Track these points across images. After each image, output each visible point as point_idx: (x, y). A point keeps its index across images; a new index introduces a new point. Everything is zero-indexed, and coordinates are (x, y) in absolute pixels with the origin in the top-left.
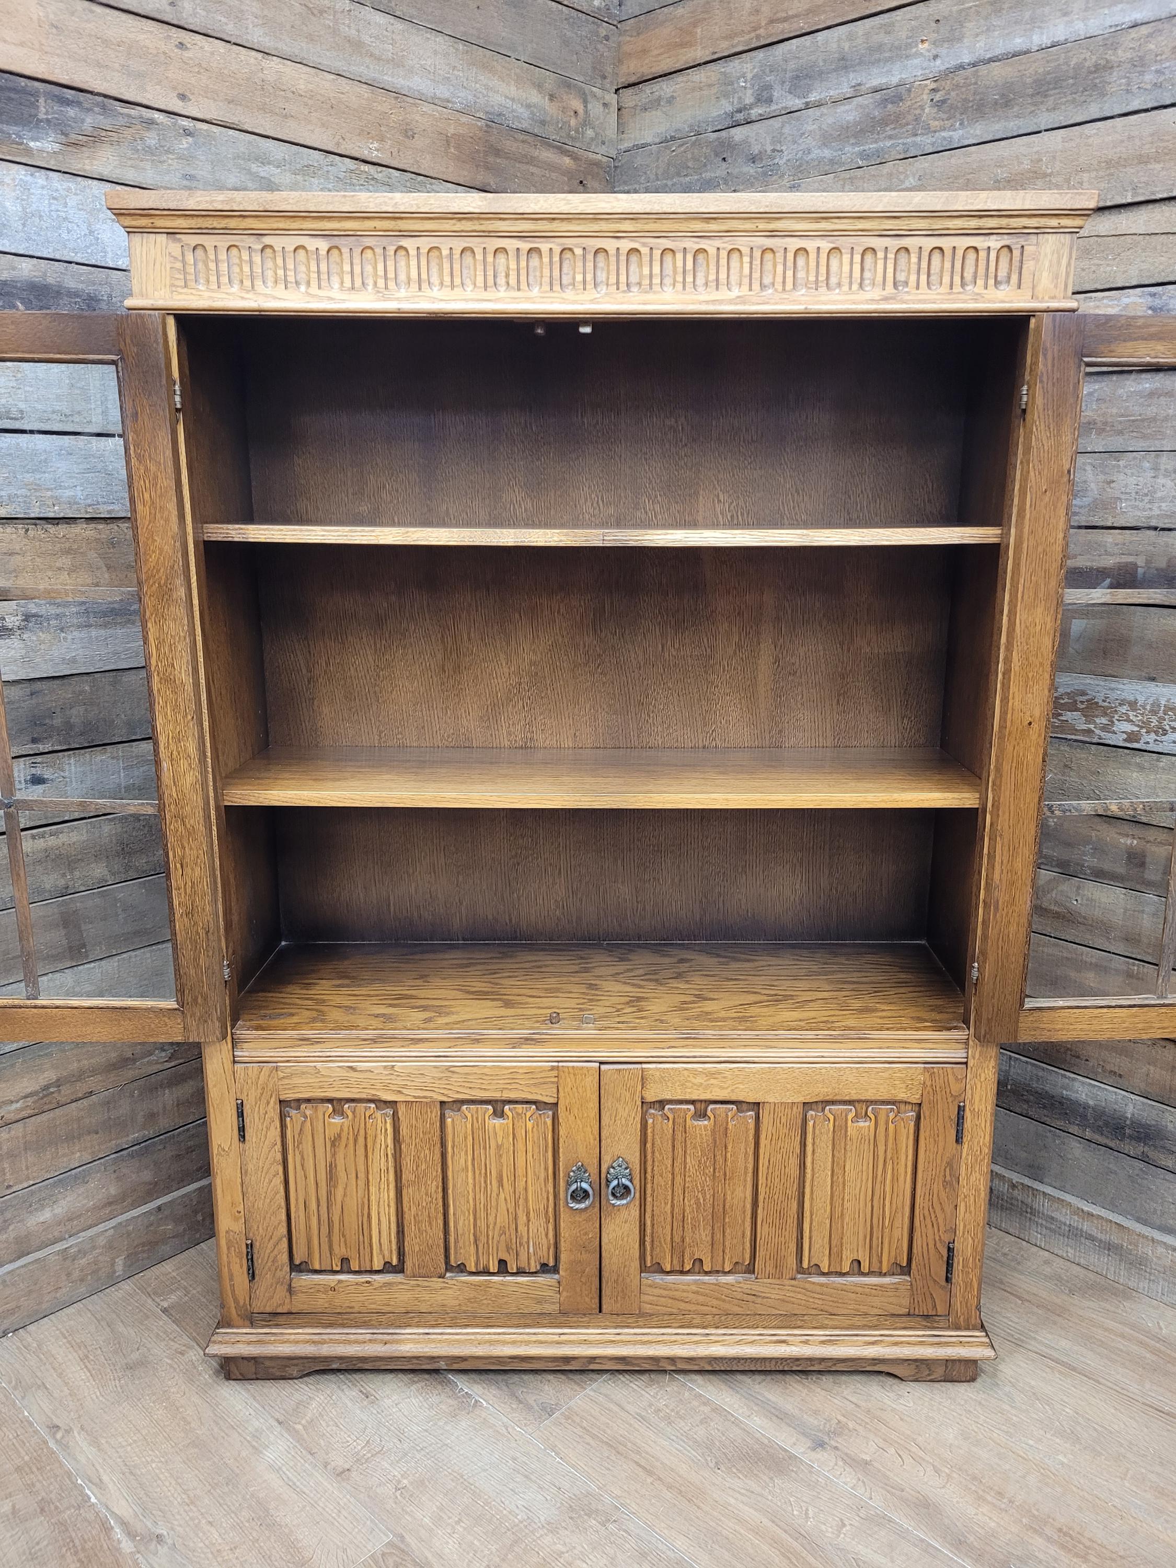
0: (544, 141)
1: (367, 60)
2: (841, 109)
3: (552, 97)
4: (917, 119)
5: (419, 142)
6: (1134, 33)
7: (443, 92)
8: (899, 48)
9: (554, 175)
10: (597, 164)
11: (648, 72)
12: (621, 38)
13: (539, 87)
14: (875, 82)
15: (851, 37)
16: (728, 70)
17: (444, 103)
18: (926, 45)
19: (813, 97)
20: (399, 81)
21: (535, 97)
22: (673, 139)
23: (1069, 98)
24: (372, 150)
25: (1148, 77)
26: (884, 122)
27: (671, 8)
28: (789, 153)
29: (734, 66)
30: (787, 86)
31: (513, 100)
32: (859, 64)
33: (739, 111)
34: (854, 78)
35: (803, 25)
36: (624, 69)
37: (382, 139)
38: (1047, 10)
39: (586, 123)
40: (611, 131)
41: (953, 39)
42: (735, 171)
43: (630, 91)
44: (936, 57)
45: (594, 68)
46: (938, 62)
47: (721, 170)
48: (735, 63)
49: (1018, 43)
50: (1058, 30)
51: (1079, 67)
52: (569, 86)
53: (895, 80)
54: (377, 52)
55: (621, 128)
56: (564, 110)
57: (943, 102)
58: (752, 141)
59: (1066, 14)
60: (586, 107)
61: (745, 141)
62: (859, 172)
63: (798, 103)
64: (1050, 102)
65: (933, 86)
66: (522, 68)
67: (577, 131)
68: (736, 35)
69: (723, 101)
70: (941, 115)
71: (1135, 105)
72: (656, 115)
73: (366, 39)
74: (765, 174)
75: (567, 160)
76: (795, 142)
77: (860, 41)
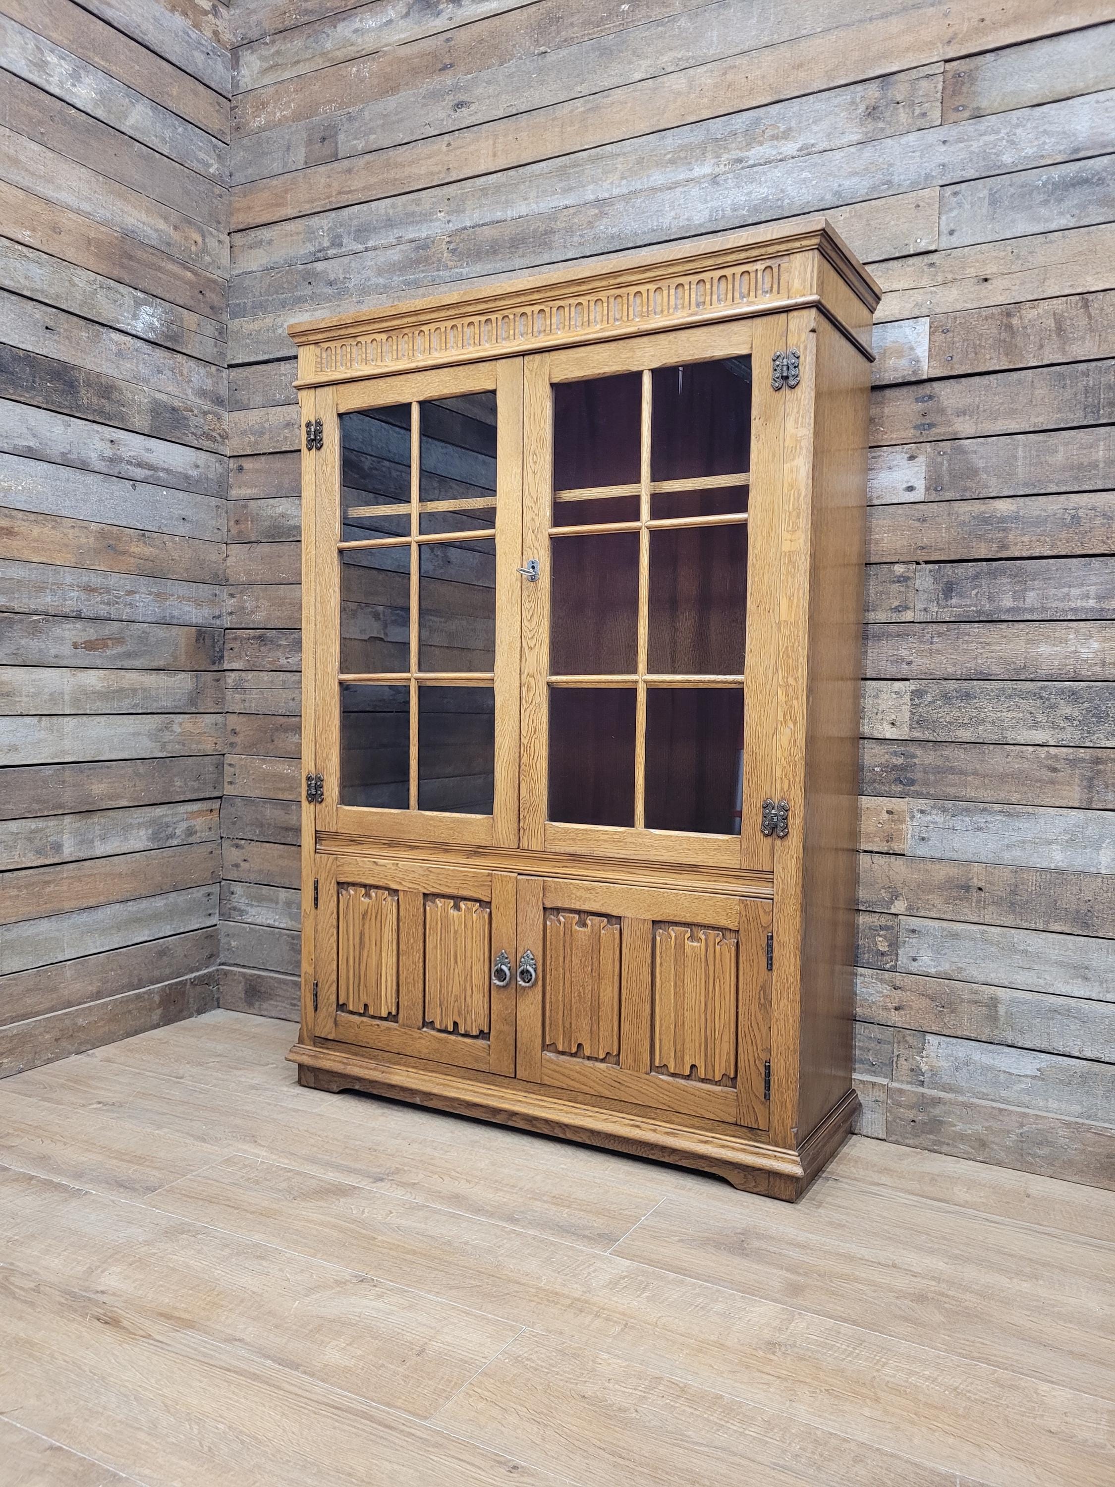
0: (170, 257)
1: (23, 173)
2: (390, 252)
3: (176, 228)
4: (439, 260)
5: (64, 237)
6: (565, 212)
7: (86, 207)
8: (425, 215)
9: (178, 283)
10: (214, 282)
11: (251, 220)
12: (231, 198)
13: (166, 219)
14: (411, 236)
15: (393, 206)
16: (310, 223)
17: (87, 215)
18: (442, 214)
19: (370, 244)
20: (49, 192)
21: (162, 225)
22: (272, 268)
23: (531, 250)
24: (25, 236)
25: (576, 239)
26: (418, 262)
27: (268, 180)
28: (355, 280)
29: (315, 221)
30: (352, 236)
31: (144, 223)
32: (401, 223)
33: (320, 251)
34: (397, 232)
35: (361, 197)
36: (234, 219)
37: (34, 230)
38: (515, 196)
39: (205, 250)
40: (225, 260)
41: (459, 211)
42: (318, 291)
43: (239, 234)
44: (449, 222)
45: (210, 215)
46: (451, 225)
47: (308, 291)
48: (315, 220)
49: (499, 215)
50: (522, 209)
51: (535, 231)
52: (190, 223)
53: (424, 235)
54: (31, 169)
55: (233, 260)
56: (186, 238)
57: (455, 250)
58: (330, 271)
59: (525, 199)
60: (204, 240)
61: (325, 271)
62: (403, 293)
63: (361, 247)
64: (520, 253)
65: (448, 239)
66: (151, 203)
67: (197, 255)
68: (315, 200)
69: (308, 244)
70: (454, 258)
71: (569, 256)
72: (259, 252)
73: (22, 158)
74: (339, 294)
75: (189, 274)
76: (359, 273)
77: (400, 209)
